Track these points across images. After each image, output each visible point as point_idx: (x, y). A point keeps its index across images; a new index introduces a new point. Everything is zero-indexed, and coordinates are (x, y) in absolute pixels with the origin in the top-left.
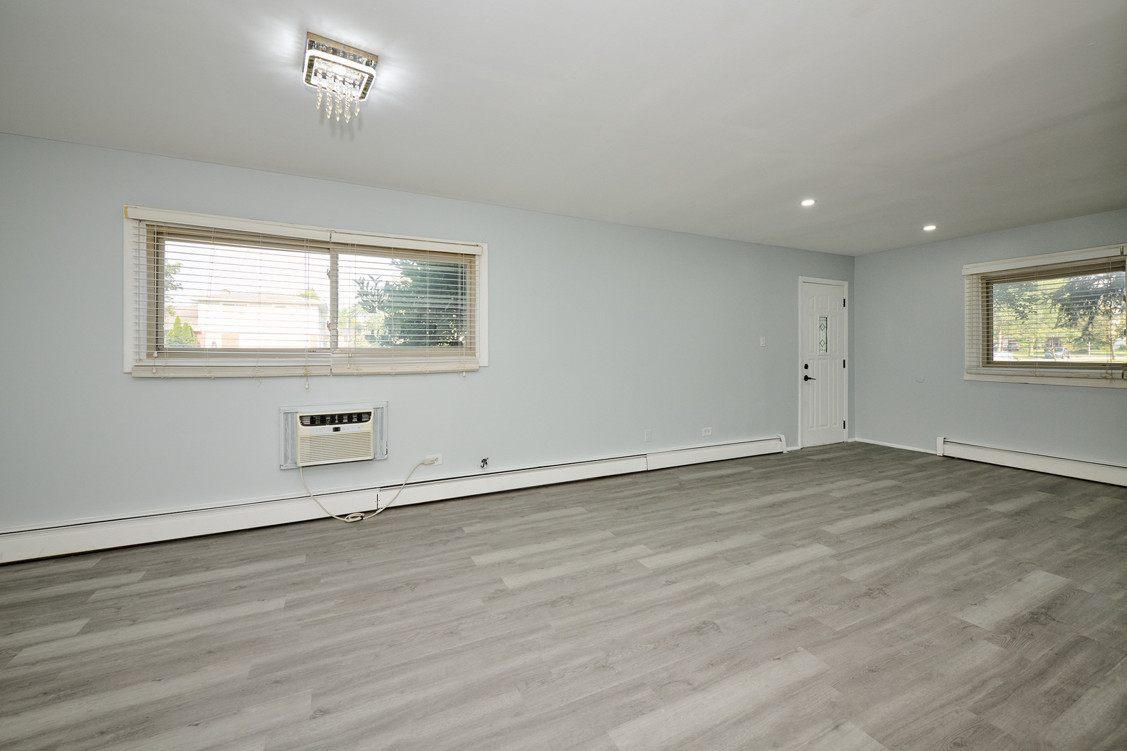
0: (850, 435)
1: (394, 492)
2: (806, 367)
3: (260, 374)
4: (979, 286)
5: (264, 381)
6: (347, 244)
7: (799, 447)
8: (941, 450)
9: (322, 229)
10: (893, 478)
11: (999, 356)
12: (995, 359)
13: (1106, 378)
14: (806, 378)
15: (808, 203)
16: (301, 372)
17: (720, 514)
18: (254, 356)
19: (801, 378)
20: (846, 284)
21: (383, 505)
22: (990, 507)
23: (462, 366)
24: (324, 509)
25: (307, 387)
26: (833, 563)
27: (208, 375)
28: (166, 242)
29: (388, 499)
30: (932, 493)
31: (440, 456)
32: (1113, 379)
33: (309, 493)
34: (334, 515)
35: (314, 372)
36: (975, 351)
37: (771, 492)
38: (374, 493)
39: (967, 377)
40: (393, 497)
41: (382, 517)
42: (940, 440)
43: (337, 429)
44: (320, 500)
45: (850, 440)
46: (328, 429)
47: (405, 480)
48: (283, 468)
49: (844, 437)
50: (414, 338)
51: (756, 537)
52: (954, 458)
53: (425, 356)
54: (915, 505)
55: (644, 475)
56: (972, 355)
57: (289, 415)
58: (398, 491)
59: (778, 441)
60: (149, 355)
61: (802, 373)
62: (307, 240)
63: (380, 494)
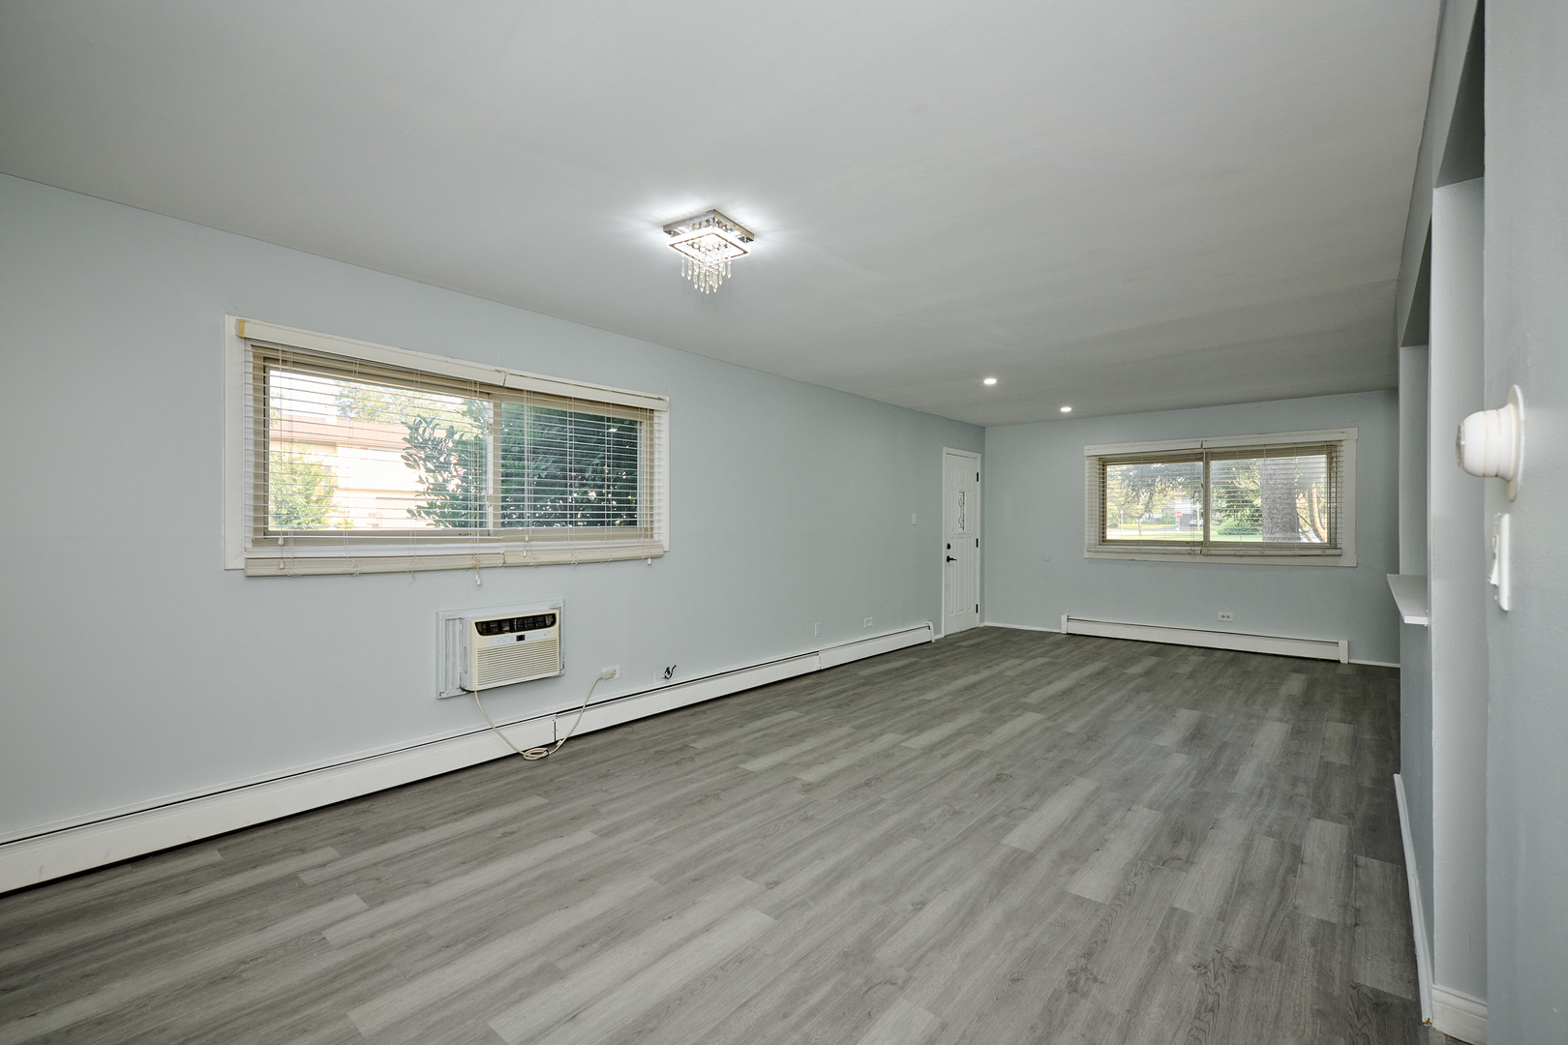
0: (982, 620)
1: (574, 717)
2: (949, 547)
3: (419, 567)
4: (1097, 466)
5: (417, 575)
6: (522, 391)
7: (943, 636)
8: (1066, 627)
9: (488, 367)
10: (1043, 655)
11: (1111, 534)
12: (1109, 537)
13: (1190, 554)
14: (949, 559)
15: (990, 382)
16: (469, 563)
17: (930, 701)
18: (407, 542)
19: (944, 559)
20: (979, 456)
21: (562, 735)
22: (1127, 671)
23: (647, 551)
24: (508, 743)
25: (479, 583)
26: (1049, 724)
27: (351, 570)
28: (272, 372)
29: (567, 727)
30: (1079, 666)
31: (617, 667)
32: (1195, 554)
33: (491, 724)
34: (520, 750)
35: (485, 562)
36: (1093, 529)
37: (955, 677)
38: (549, 722)
39: (1087, 555)
40: (574, 724)
41: (567, 750)
42: (1064, 618)
43: (521, 638)
44: (505, 732)
45: (981, 626)
46: (509, 638)
47: (585, 700)
48: (443, 696)
49: (976, 622)
50: (592, 516)
51: (976, 715)
52: (1075, 635)
53: (601, 538)
54: (1075, 676)
55: (818, 675)
56: (1090, 535)
57: (451, 623)
58: (578, 715)
59: (927, 630)
60: (256, 542)
61: (945, 553)
62: (476, 383)
63: (557, 721)
